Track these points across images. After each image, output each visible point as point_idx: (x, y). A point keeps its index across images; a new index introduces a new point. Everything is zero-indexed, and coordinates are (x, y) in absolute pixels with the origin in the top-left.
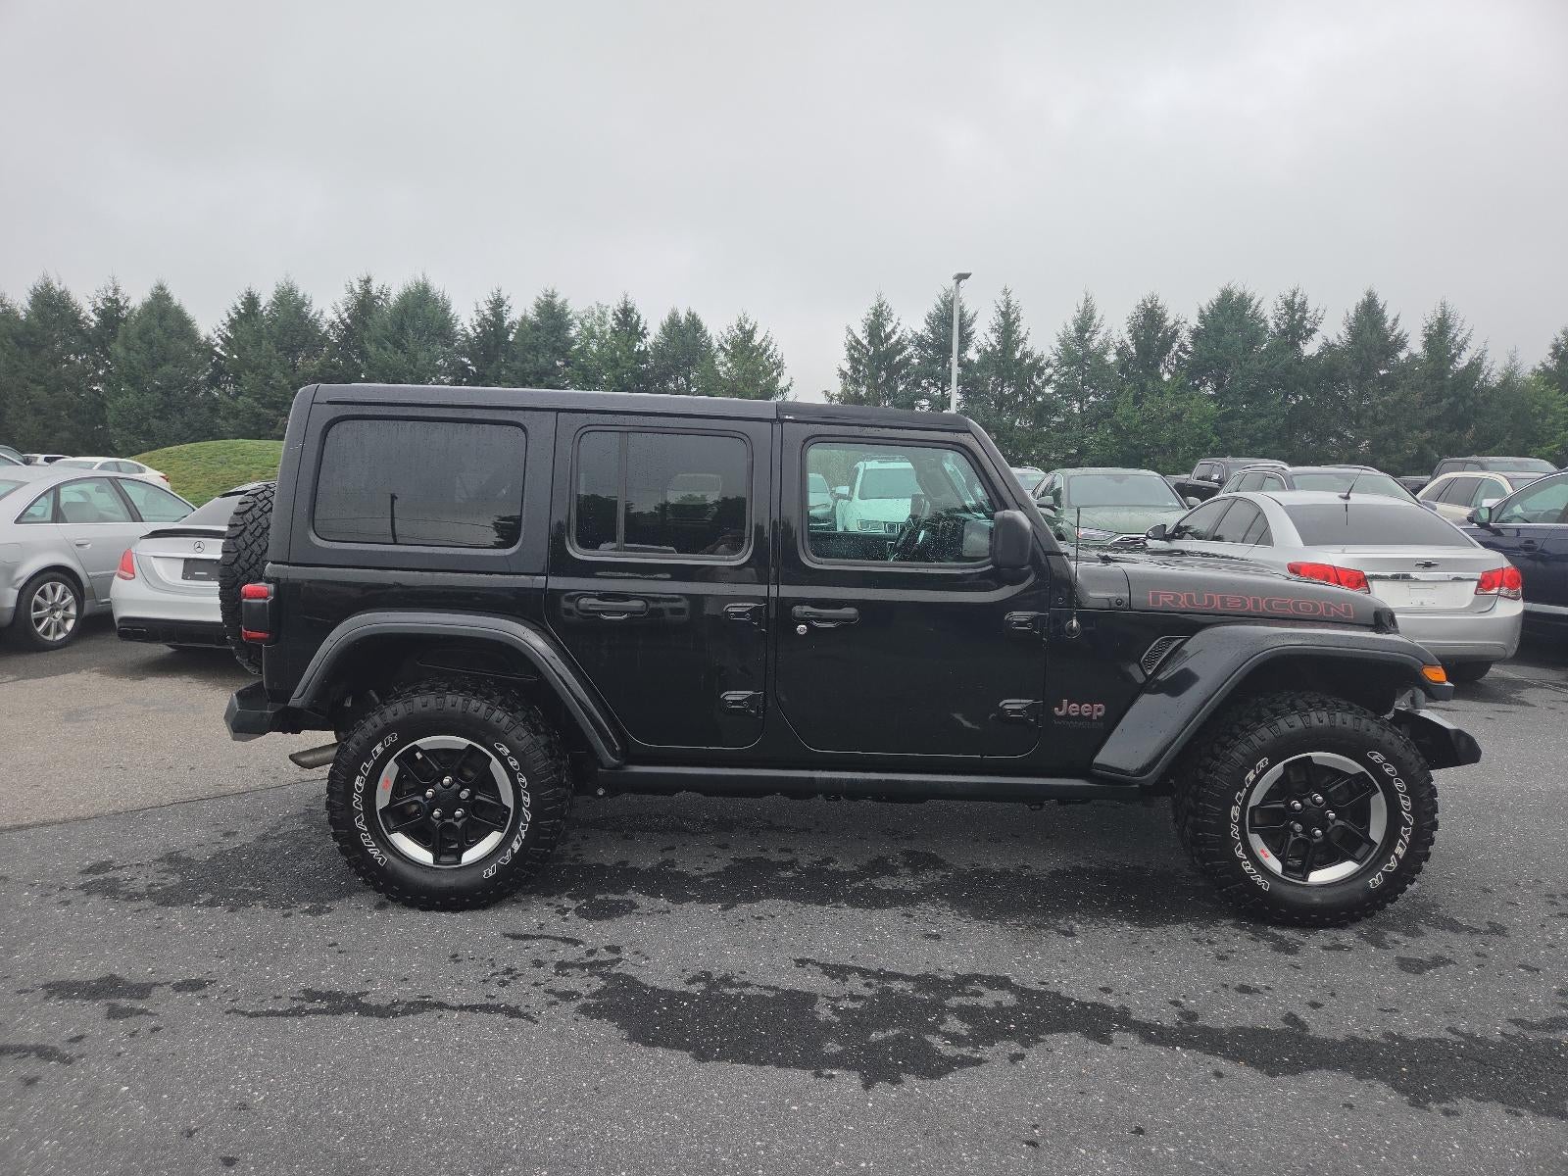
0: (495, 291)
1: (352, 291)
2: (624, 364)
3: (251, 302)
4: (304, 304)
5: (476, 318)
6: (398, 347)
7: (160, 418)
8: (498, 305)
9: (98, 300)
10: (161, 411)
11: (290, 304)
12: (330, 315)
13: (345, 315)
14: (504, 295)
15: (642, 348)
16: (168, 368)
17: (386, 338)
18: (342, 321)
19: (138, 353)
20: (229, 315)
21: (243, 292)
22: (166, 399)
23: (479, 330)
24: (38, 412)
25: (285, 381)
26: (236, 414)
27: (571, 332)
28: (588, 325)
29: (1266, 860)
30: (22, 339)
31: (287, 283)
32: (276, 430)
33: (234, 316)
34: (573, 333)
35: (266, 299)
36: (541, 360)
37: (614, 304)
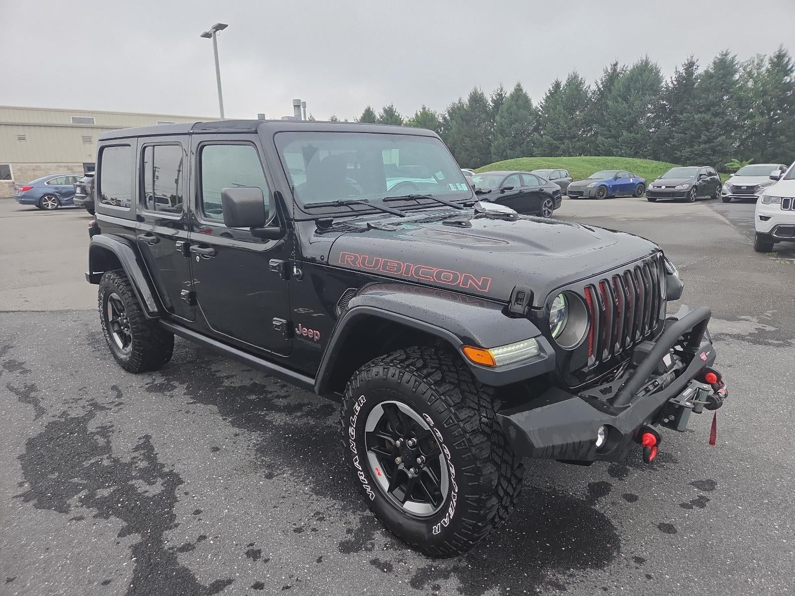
0: (689, 58)
1: (607, 71)
2: (770, 93)
3: (557, 85)
4: (581, 83)
5: (674, 76)
6: (625, 100)
7: (511, 149)
8: (690, 66)
9: (494, 95)
10: (512, 146)
11: (575, 83)
12: (594, 87)
13: (601, 86)
14: (694, 59)
15: (788, 80)
16: (517, 125)
17: (619, 96)
18: (599, 89)
19: (505, 119)
20: (546, 94)
21: (554, 81)
22: (514, 140)
23: (675, 83)
24: (467, 150)
25: (565, 126)
26: (541, 145)
27: (736, 76)
28: (748, 70)
29: (378, 477)
30: (464, 118)
31: (574, 74)
32: (559, 151)
33: (548, 95)
34: (737, 77)
35: (563, 83)
36: (710, 97)
37: (770, 53)
